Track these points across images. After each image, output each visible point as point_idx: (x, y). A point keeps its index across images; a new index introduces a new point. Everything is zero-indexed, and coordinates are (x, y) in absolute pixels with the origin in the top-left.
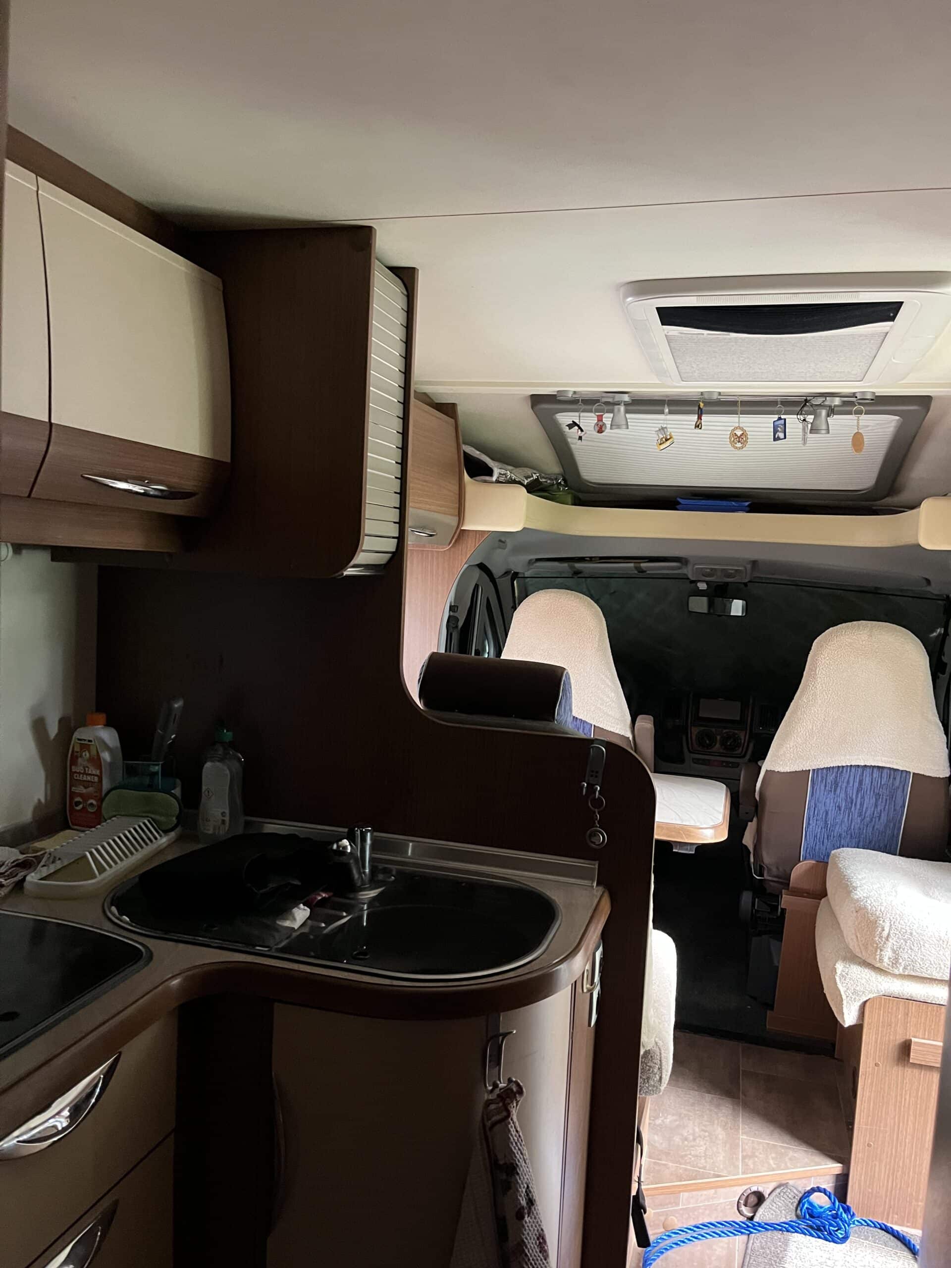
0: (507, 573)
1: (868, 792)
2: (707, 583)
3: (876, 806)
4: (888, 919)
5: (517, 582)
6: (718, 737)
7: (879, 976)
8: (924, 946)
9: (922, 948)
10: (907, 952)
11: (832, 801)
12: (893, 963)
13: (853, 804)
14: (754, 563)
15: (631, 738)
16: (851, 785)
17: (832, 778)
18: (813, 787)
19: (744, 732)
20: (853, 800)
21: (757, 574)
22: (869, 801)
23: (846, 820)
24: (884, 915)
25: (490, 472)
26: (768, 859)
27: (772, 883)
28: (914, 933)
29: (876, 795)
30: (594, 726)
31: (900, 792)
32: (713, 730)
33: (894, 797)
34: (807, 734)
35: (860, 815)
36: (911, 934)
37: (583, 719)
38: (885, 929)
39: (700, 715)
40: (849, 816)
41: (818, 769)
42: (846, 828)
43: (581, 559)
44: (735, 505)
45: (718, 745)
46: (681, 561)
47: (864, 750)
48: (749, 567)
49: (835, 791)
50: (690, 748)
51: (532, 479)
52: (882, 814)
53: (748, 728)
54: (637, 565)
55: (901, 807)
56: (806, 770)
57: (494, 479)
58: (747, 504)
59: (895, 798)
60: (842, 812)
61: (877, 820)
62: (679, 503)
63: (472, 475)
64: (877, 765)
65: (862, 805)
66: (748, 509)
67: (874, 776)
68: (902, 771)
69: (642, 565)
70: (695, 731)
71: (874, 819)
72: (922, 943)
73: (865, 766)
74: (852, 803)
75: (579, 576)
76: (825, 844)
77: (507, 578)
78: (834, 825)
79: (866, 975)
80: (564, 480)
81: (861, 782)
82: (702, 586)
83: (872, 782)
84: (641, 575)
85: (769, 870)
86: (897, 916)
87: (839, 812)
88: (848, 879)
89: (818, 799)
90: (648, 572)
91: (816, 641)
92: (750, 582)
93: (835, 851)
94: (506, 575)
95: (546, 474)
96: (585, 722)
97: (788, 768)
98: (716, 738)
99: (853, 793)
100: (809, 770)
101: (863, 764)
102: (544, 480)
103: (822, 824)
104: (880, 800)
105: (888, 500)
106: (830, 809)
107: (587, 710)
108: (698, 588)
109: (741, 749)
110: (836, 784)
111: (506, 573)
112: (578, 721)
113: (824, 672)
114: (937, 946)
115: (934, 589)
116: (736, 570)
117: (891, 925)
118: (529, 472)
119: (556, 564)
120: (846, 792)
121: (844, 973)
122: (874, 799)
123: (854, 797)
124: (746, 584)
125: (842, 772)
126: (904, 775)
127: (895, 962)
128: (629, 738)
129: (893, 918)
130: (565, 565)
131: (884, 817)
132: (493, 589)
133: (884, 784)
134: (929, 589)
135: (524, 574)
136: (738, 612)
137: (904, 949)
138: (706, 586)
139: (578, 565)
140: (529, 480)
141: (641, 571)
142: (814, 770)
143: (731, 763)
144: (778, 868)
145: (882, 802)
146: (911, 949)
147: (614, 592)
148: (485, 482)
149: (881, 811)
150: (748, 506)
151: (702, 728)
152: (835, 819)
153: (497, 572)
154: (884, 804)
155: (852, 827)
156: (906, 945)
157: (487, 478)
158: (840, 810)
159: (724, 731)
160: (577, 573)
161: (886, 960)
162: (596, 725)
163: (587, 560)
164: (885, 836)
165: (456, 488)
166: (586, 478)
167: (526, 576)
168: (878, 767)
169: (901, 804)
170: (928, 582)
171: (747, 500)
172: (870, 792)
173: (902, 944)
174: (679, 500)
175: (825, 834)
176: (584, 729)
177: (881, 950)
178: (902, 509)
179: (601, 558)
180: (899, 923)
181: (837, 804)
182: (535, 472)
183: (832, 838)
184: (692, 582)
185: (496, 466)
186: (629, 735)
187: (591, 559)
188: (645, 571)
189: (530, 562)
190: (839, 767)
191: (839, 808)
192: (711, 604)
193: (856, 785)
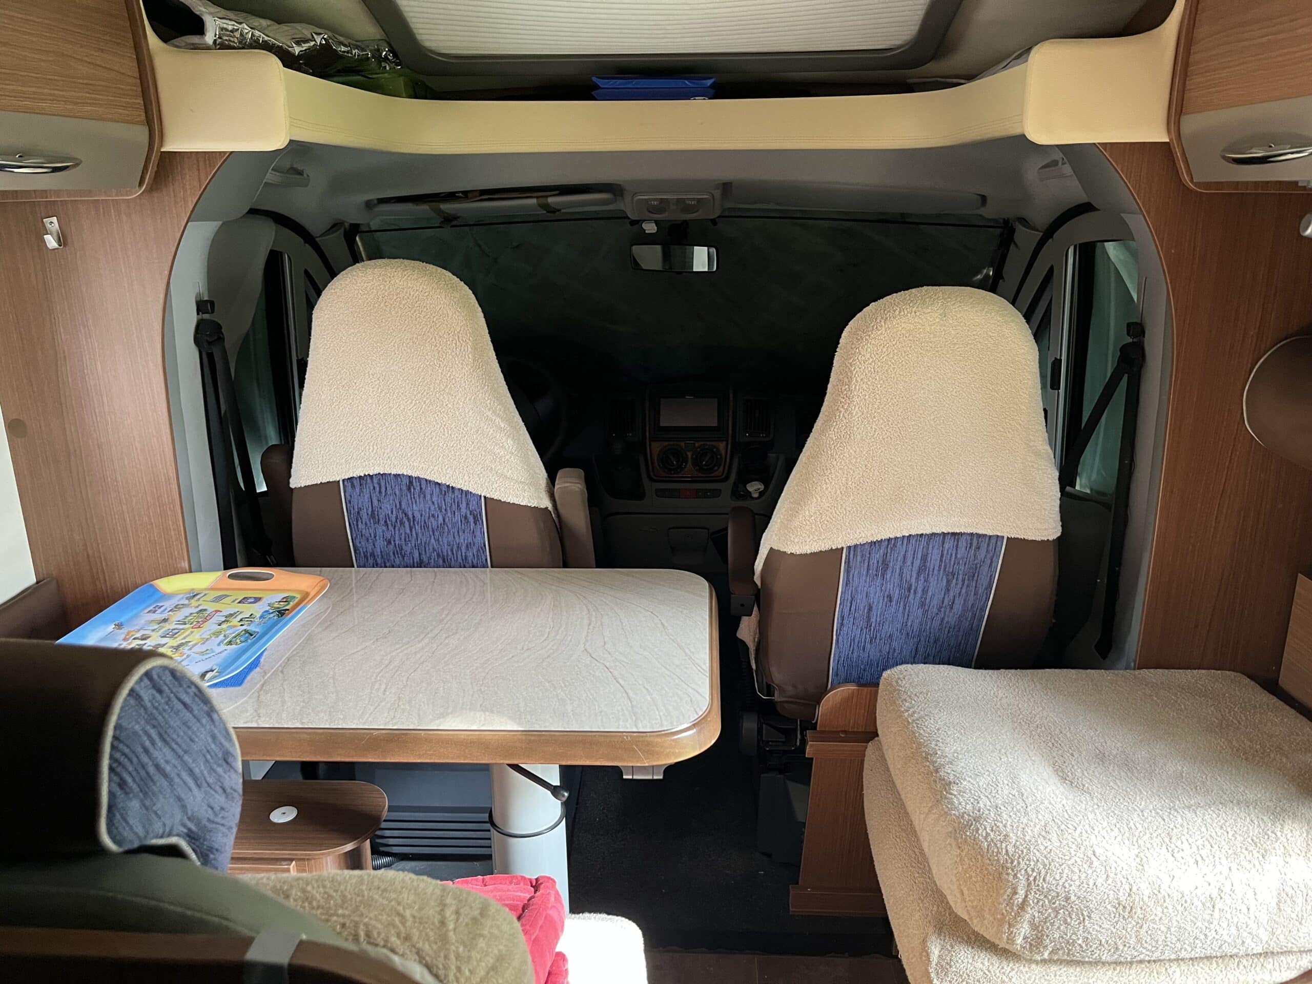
0: (336, 226)
1: (936, 572)
2: (657, 223)
3: (948, 590)
4: (1023, 872)
5: (361, 239)
6: (689, 454)
7: (1005, 963)
8: (1089, 917)
9: (1087, 922)
10: (1059, 928)
11: (878, 588)
12: (1031, 945)
13: (912, 591)
14: (726, 187)
15: (550, 507)
16: (909, 563)
17: (878, 556)
18: (848, 571)
19: (724, 443)
20: (911, 585)
21: (729, 205)
22: (936, 586)
23: (900, 615)
24: (1015, 863)
25: (198, 27)
26: (778, 675)
27: (786, 705)
28: (1073, 898)
29: (947, 575)
30: (485, 497)
31: (985, 568)
32: (683, 444)
33: (976, 575)
34: (838, 492)
35: (922, 604)
36: (1067, 899)
37: (464, 489)
38: (1019, 891)
39: (662, 424)
40: (904, 609)
41: (856, 546)
42: (899, 626)
43: (451, 196)
44: (691, 85)
45: (690, 464)
46: (613, 189)
47: (932, 509)
48: (718, 193)
49: (883, 576)
50: (652, 474)
51: (312, 43)
52: (956, 601)
53: (730, 438)
54: (542, 201)
55: (986, 589)
56: (837, 549)
57: (209, 38)
58: (709, 82)
59: (978, 576)
60: (894, 603)
61: (948, 610)
62: (596, 87)
63: (165, 38)
64: (951, 531)
65: (925, 591)
66: (712, 91)
67: (946, 546)
68: (990, 536)
69: (551, 200)
70: (656, 448)
71: (943, 610)
72: (1085, 913)
73: (934, 534)
74: (909, 591)
75: (454, 223)
76: (867, 650)
77: (338, 232)
78: (881, 624)
79: (983, 964)
80: (392, 50)
81: (924, 558)
82: (650, 228)
83: (942, 556)
84: (551, 216)
85: (782, 690)
86: (1040, 865)
87: (889, 604)
88: (927, 754)
89: (856, 589)
90: (563, 211)
91: (847, 329)
92: (719, 217)
93: (889, 672)
94: (334, 229)
95: (347, 37)
96: (467, 492)
97: (808, 547)
98: (687, 455)
99: (911, 574)
100: (842, 548)
101: (928, 532)
102: (343, 49)
103: (862, 623)
104: (954, 581)
105: (934, 68)
106: (876, 601)
107: (469, 474)
108: (645, 230)
109: (721, 469)
110: (885, 564)
111: (334, 226)
112: (457, 492)
113: (864, 386)
114: (1112, 915)
115: (989, 212)
116: (699, 200)
117: (1029, 885)
118: (305, 30)
119: (409, 206)
120: (901, 574)
121: (943, 963)
122: (945, 581)
123: (913, 580)
124: (714, 222)
125: (895, 545)
126: (993, 541)
127: (1036, 942)
128: (547, 508)
129: (1033, 870)
130: (425, 207)
131: (958, 607)
132: (316, 256)
133: (962, 558)
134: (983, 211)
135: (369, 225)
136: (704, 267)
137: (1052, 924)
138: (656, 228)
139: (446, 207)
140: (305, 46)
141: (552, 210)
142: (849, 547)
143: (710, 490)
144: (795, 687)
145: (956, 584)
146: (1065, 922)
147: (518, 246)
148: (195, 47)
149: (954, 597)
150: (712, 86)
151: (666, 443)
152: (882, 614)
153: (315, 227)
154: (960, 586)
155: (909, 624)
156: (1056, 917)
157: (195, 39)
158: (891, 601)
159: (697, 445)
160: (449, 220)
161: (1019, 941)
162: (488, 496)
163: (460, 197)
164: (959, 631)
165: (129, 65)
166: (427, 44)
167: (373, 228)
168: (954, 534)
169: (985, 584)
170: (984, 199)
171: (710, 75)
172: (939, 570)
173: (1049, 915)
174: (594, 79)
175: (868, 636)
176: (468, 504)
177: (1010, 925)
178: (955, 81)
179: (483, 192)
180: (1044, 880)
181: (887, 593)
182: (319, 30)
183: (878, 641)
184: (634, 223)
185: (211, 14)
186: (546, 503)
187: (466, 195)
188: (559, 210)
189: (369, 205)
190: (889, 540)
191: (890, 598)
192: (666, 255)
193: (917, 563)
